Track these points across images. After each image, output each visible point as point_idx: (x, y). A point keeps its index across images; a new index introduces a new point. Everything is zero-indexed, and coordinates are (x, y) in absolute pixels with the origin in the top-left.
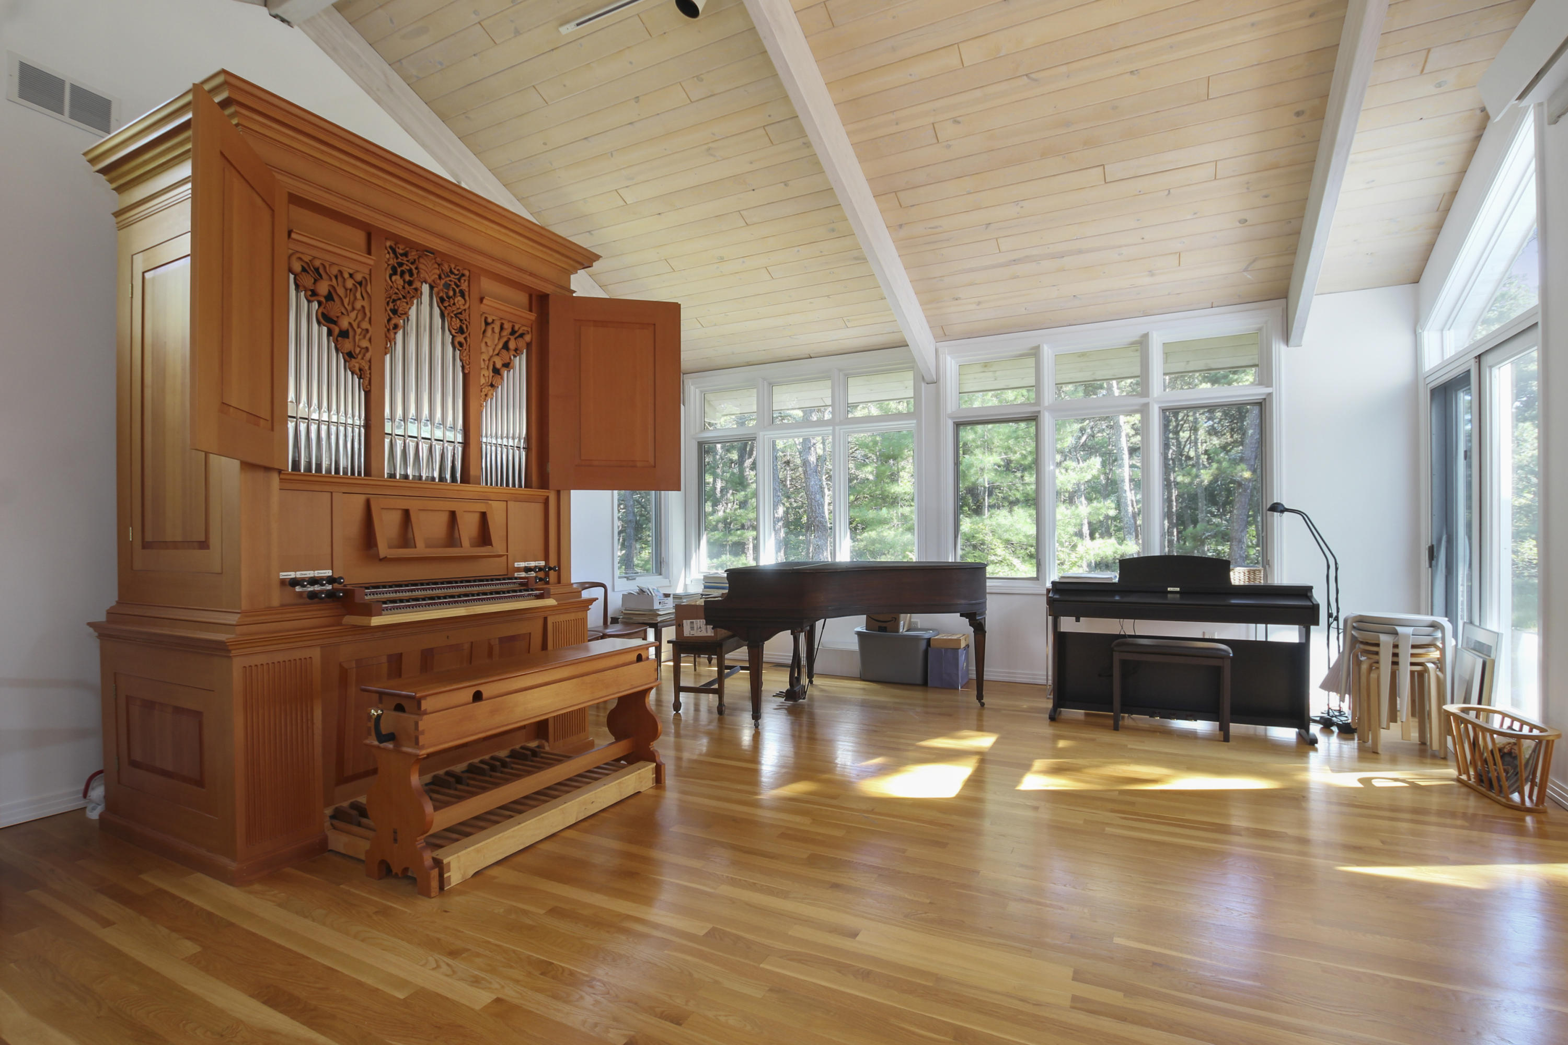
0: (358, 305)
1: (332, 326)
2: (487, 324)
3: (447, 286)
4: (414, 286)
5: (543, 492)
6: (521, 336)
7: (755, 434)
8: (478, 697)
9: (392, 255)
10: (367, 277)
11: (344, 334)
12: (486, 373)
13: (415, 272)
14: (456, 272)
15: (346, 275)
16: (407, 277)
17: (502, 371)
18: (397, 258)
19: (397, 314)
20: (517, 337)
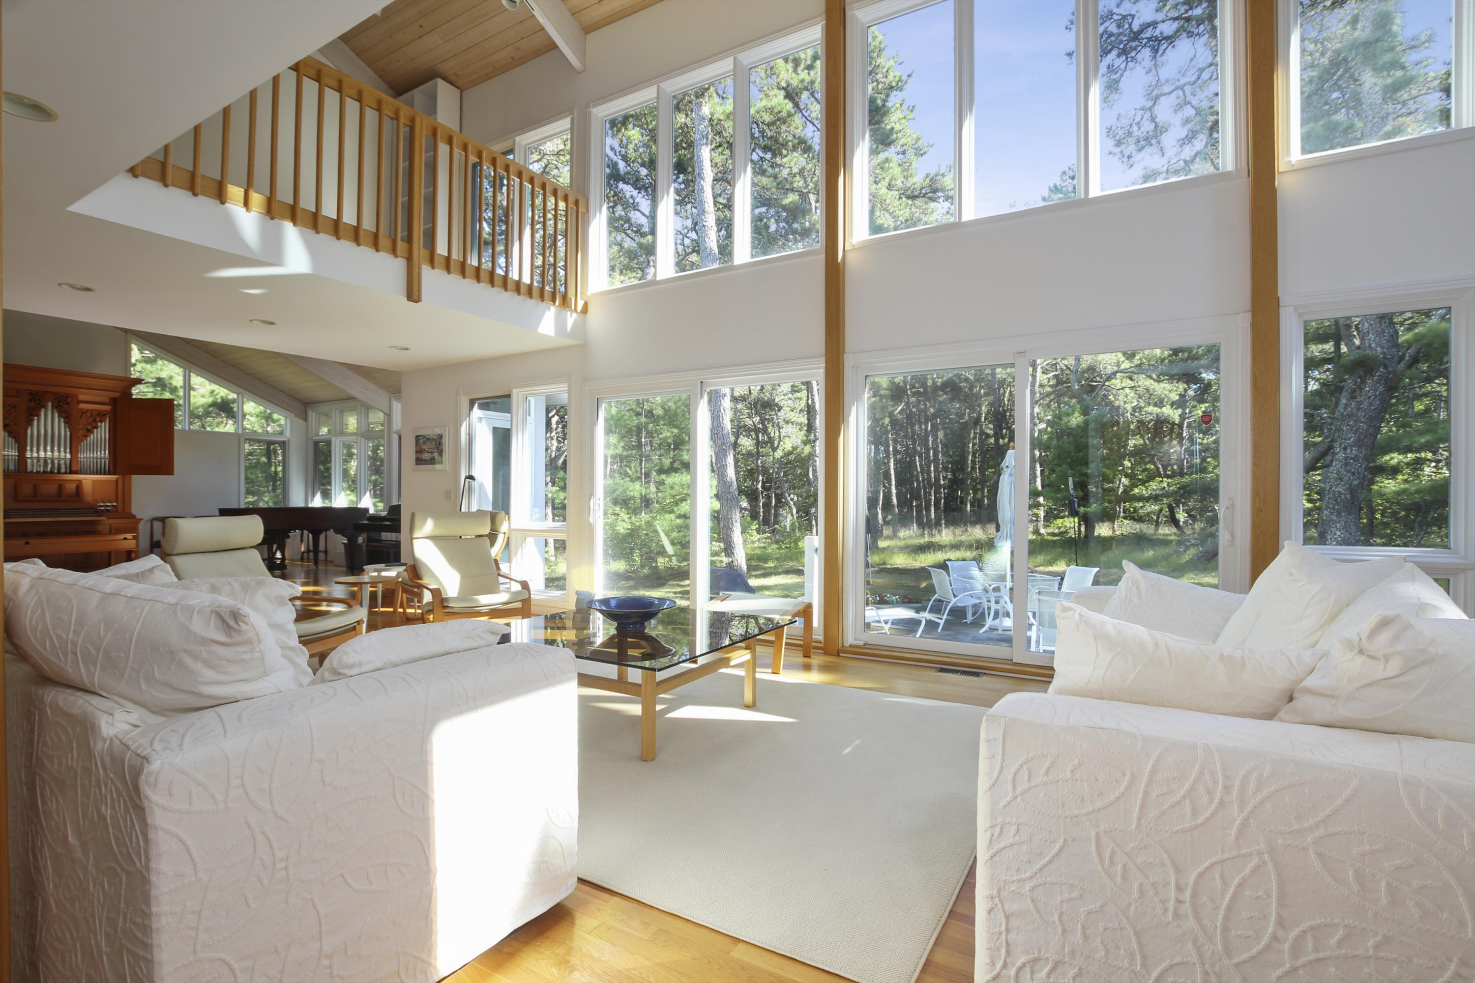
0: (12, 415)
2: (83, 413)
3: (59, 402)
4: (42, 404)
5: (116, 476)
6: (105, 415)
7: (331, 438)
9: (30, 395)
10: (17, 405)
11: (7, 425)
12: (82, 431)
13: (42, 399)
14: (64, 396)
16: (38, 402)
17: (92, 430)
18: (33, 396)
19: (32, 415)
20: (101, 416)
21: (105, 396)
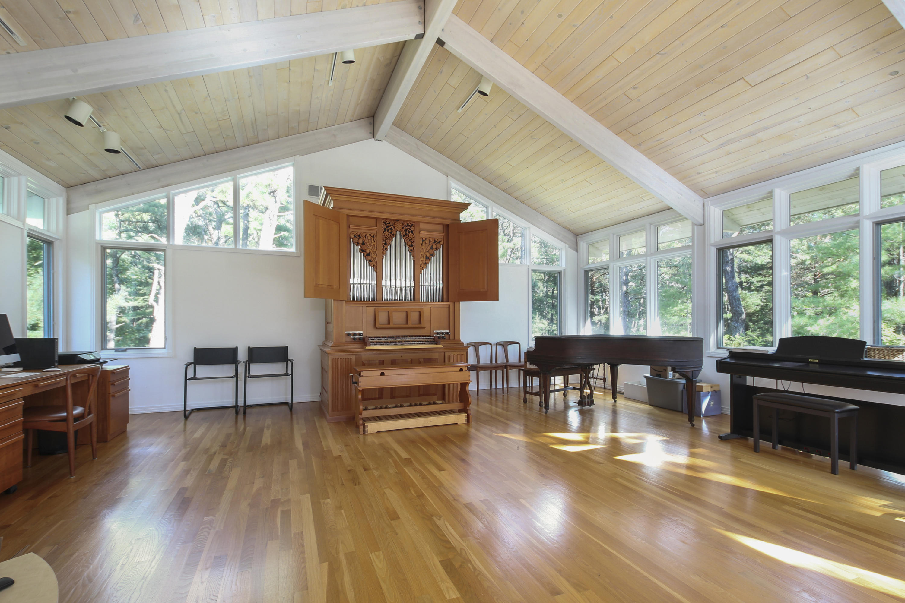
0: (372, 244)
1: (364, 253)
2: (423, 241)
3: (406, 230)
4: (393, 233)
5: (448, 303)
6: (439, 242)
7: (608, 264)
8: (382, 374)
9: (384, 224)
10: (376, 234)
11: (368, 255)
12: (422, 259)
13: (393, 228)
14: (409, 224)
15: (368, 235)
16: (390, 231)
17: (430, 257)
18: (386, 225)
19: (386, 245)
20: (437, 243)
21: (439, 224)
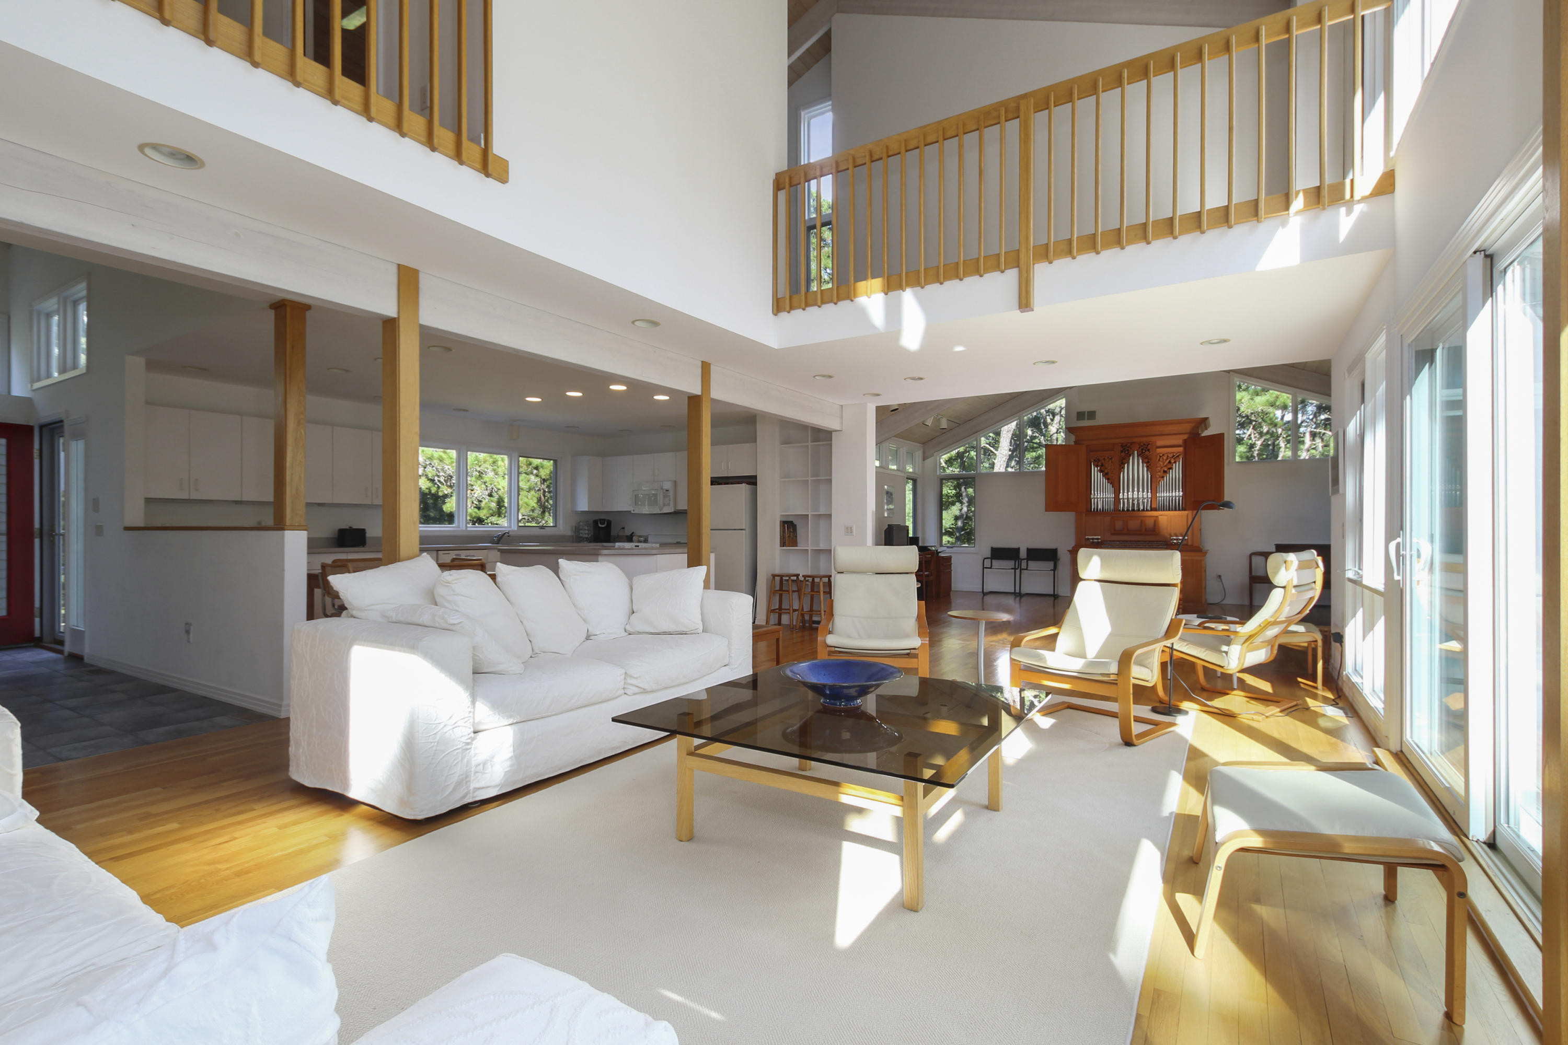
0: (1111, 464)
1: (1103, 473)
2: (1161, 457)
3: (1142, 450)
4: (1130, 454)
5: (1191, 512)
6: (1178, 457)
10: (1114, 456)
11: (1106, 473)
12: (1160, 472)
13: (1130, 449)
14: (1147, 444)
15: (1107, 458)
16: (1127, 452)
17: (1168, 470)
18: (1123, 447)
19: (1123, 464)
20: (1176, 458)
21: (1179, 440)
